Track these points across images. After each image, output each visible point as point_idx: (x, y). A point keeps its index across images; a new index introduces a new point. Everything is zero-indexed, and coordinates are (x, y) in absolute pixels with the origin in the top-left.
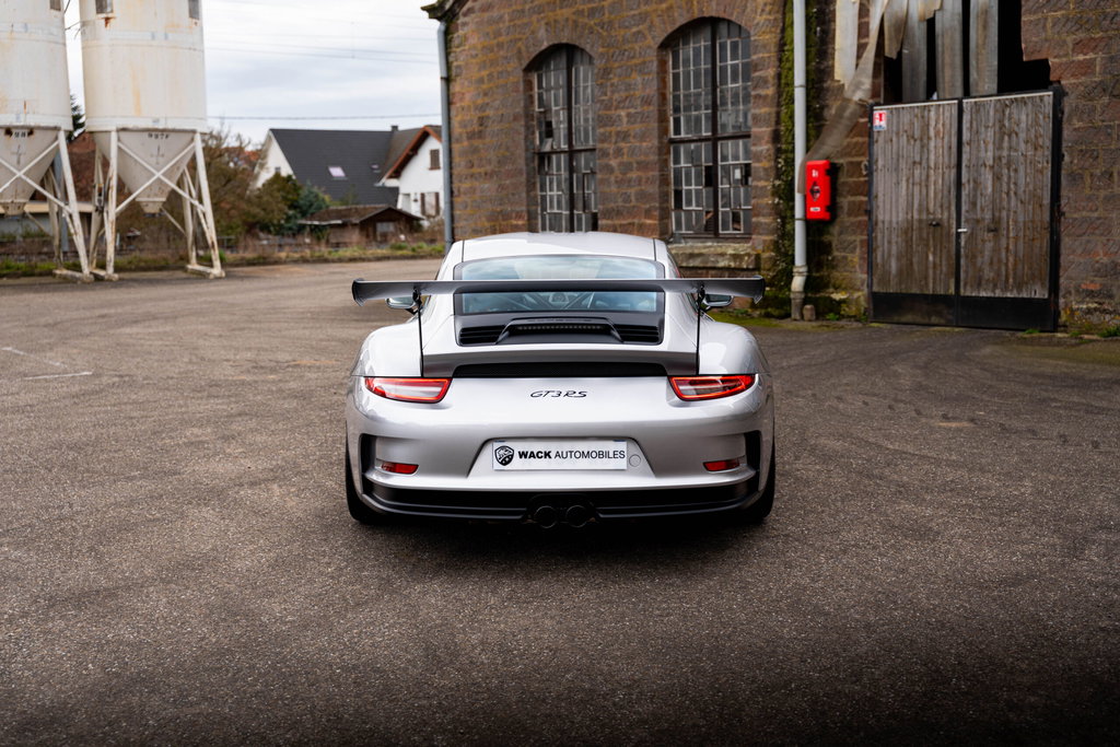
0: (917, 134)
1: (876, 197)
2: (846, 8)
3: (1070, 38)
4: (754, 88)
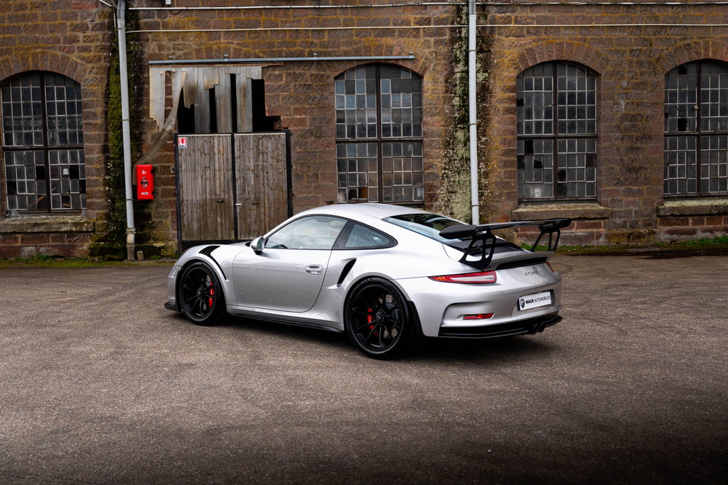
0: (206, 152)
1: (182, 186)
2: (156, 77)
3: (292, 107)
4: (85, 119)
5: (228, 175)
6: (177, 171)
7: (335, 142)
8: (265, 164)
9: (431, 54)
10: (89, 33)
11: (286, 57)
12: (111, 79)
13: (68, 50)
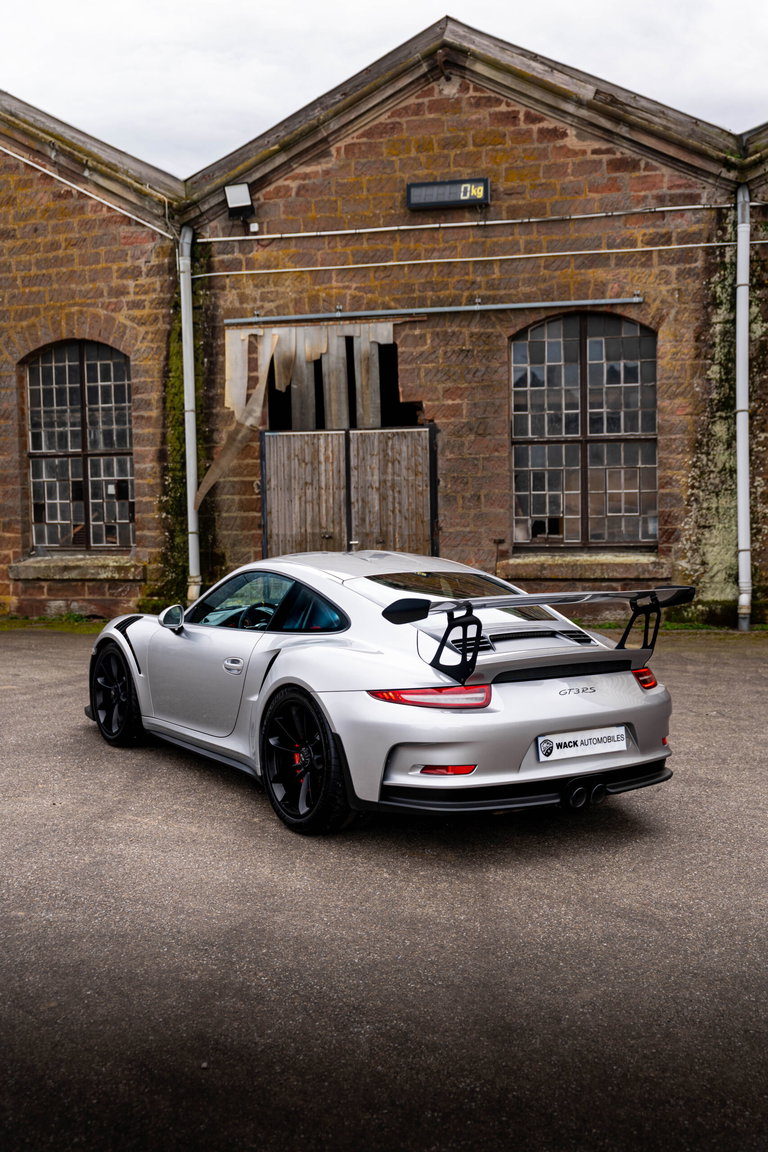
0: (307, 459)
1: (270, 513)
2: (234, 342)
3: (440, 387)
4: (135, 410)
5: (340, 496)
6: (263, 490)
7: (508, 443)
8: (396, 478)
9: (672, 294)
10: (142, 280)
11: (432, 306)
12: (172, 349)
13: (113, 307)
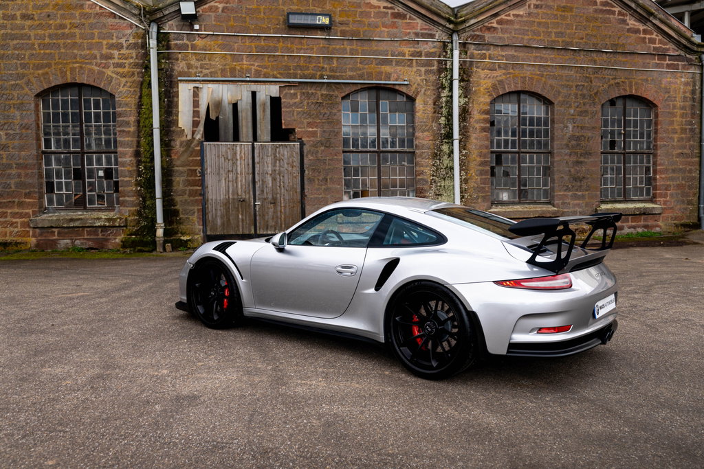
0: (230, 157)
1: (207, 187)
2: (184, 92)
3: (305, 121)
4: (119, 127)
5: (249, 178)
6: (203, 174)
7: (341, 152)
8: (281, 169)
9: (423, 82)
10: (124, 51)
11: (300, 78)
12: (143, 92)
13: (104, 65)
